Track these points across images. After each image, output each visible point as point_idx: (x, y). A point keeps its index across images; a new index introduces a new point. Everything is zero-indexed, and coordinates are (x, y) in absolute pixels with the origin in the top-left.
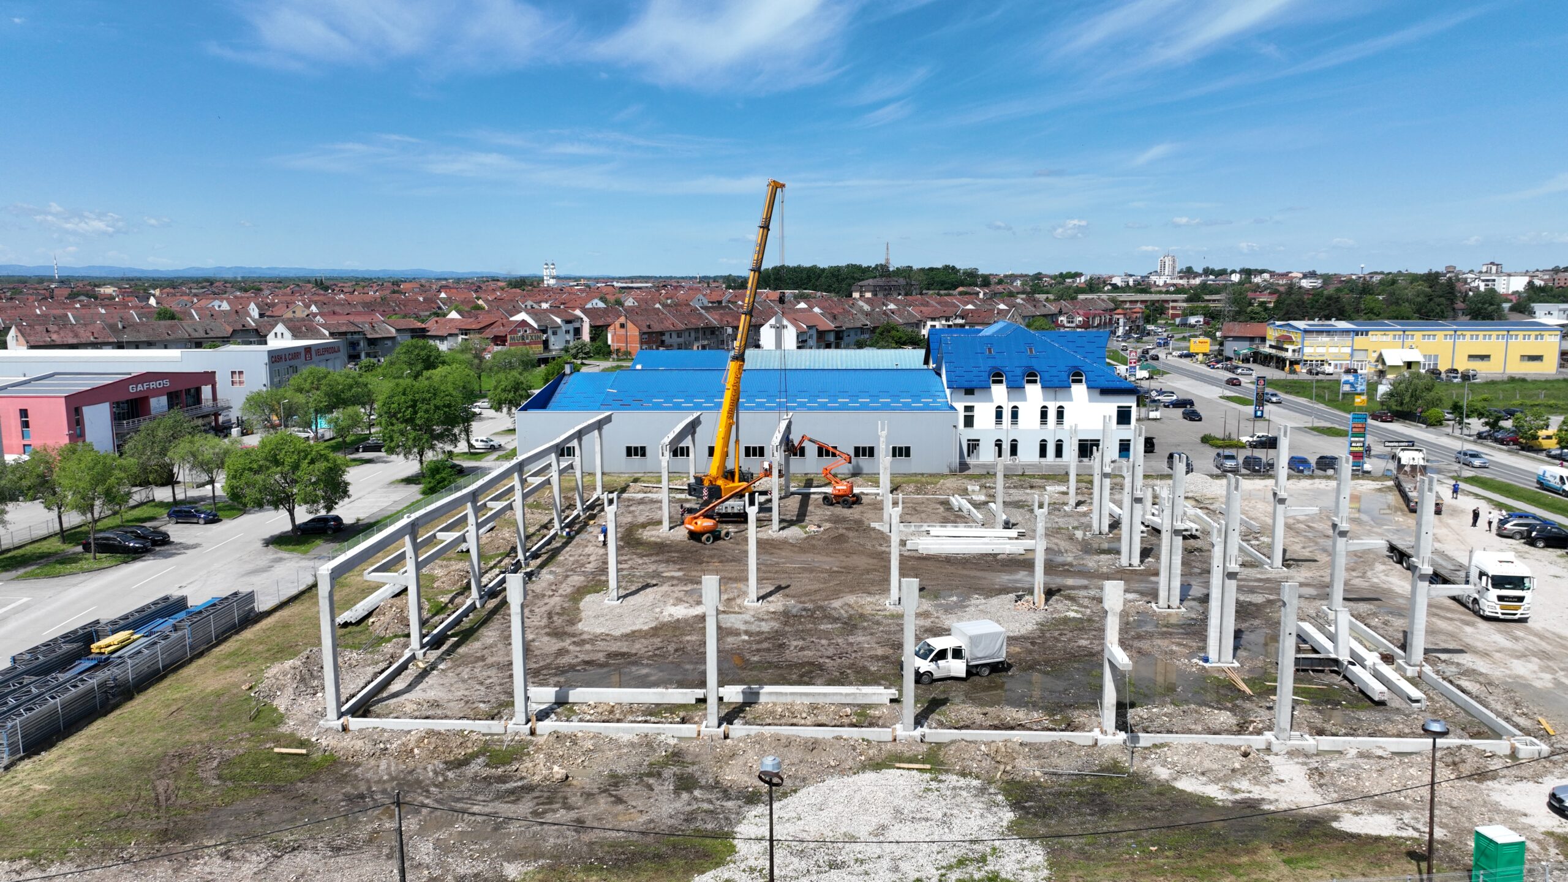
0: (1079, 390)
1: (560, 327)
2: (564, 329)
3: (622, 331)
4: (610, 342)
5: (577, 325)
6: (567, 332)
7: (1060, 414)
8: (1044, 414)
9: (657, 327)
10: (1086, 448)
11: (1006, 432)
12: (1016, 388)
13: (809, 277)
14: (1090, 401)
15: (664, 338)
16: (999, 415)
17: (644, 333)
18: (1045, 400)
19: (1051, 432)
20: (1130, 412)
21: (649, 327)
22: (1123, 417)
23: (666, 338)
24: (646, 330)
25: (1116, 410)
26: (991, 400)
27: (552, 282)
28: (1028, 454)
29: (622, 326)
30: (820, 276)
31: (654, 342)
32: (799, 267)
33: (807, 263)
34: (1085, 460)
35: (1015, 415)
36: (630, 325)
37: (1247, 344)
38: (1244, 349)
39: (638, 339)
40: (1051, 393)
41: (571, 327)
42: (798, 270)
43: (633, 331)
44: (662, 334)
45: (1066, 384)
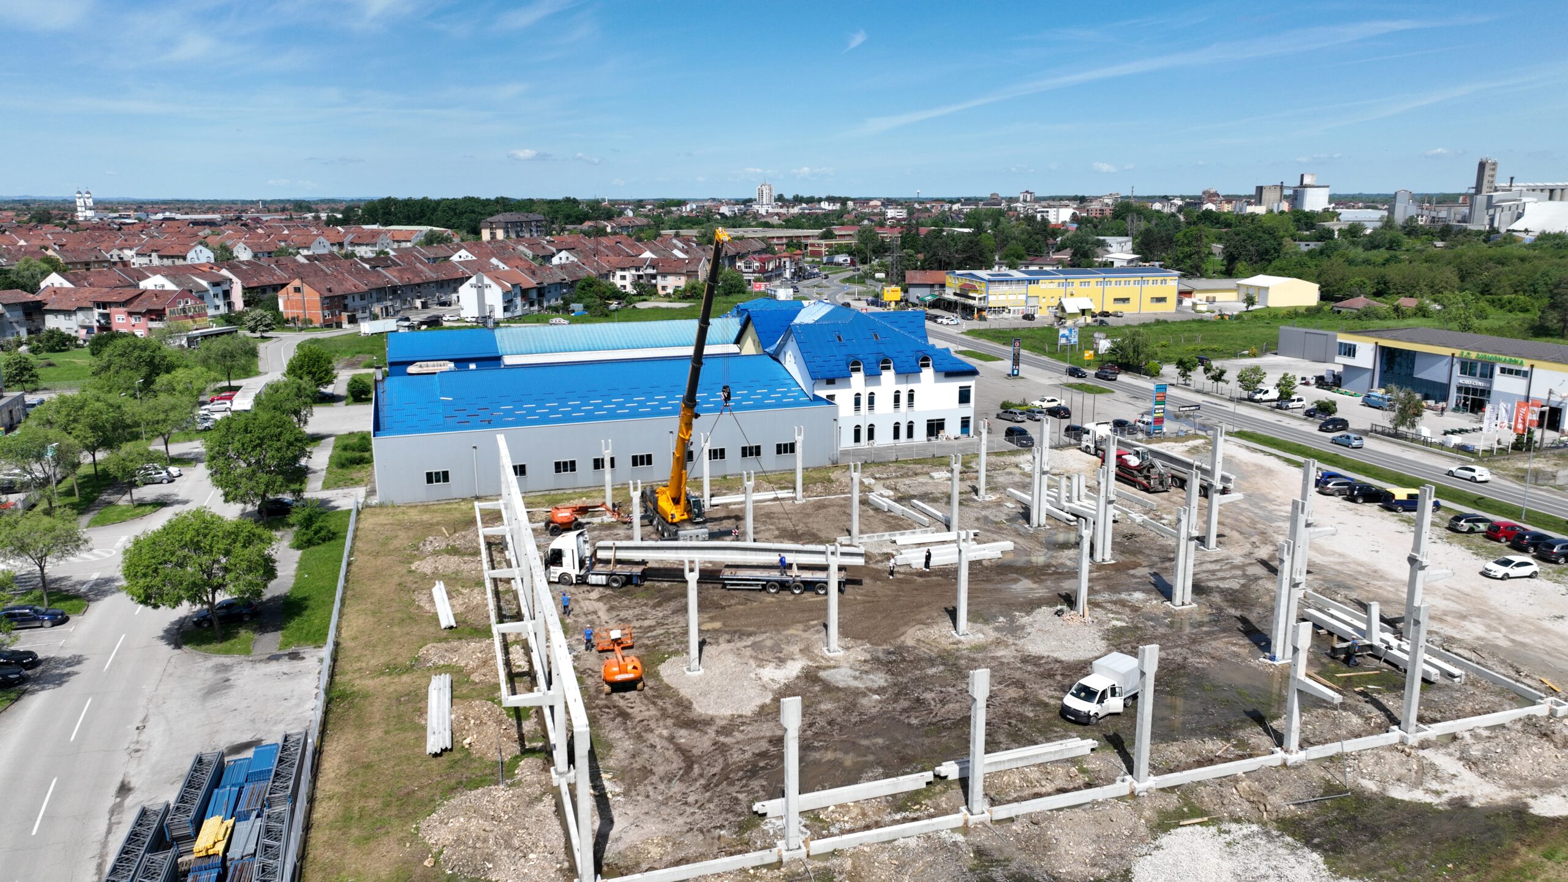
0: (928, 373)
1: (207, 291)
2: (211, 293)
3: (298, 296)
4: (281, 308)
5: (226, 287)
6: (216, 296)
7: (911, 397)
8: (897, 399)
9: (338, 291)
10: (935, 427)
11: (864, 418)
12: (873, 375)
13: (422, 211)
14: (936, 381)
15: (346, 302)
16: (857, 402)
17: (326, 298)
18: (897, 383)
19: (904, 415)
20: (969, 391)
21: (330, 290)
22: (964, 396)
23: (349, 301)
24: (327, 294)
25: (958, 390)
26: (849, 386)
27: (90, 214)
28: (884, 437)
29: (297, 290)
30: (435, 210)
31: (337, 307)
32: (410, 200)
33: (417, 195)
34: (933, 438)
35: (871, 401)
36: (306, 289)
37: (928, 290)
38: (927, 295)
39: (319, 304)
40: (903, 377)
41: (219, 290)
42: (408, 203)
43: (312, 296)
44: (344, 297)
45: (917, 368)
